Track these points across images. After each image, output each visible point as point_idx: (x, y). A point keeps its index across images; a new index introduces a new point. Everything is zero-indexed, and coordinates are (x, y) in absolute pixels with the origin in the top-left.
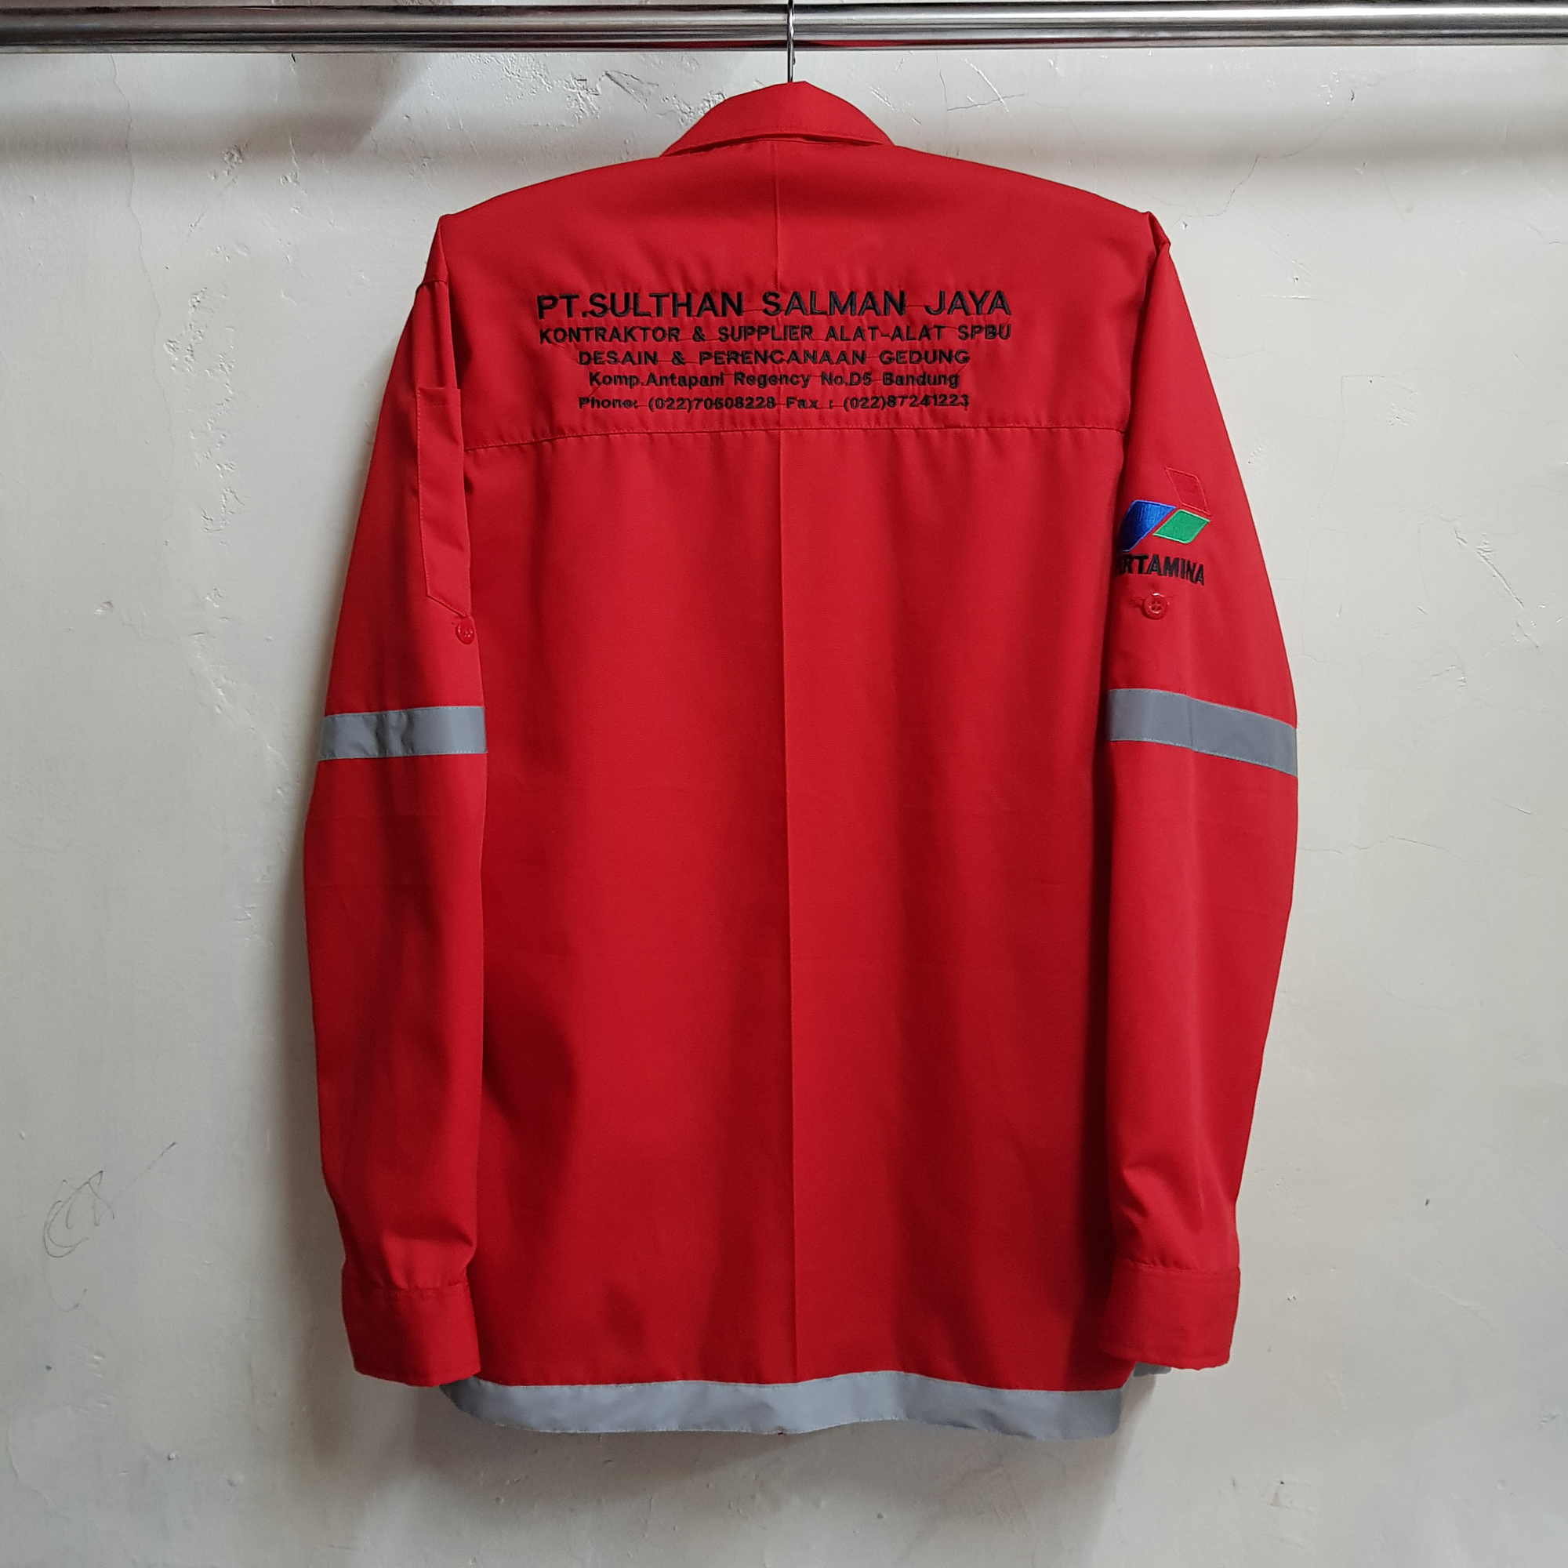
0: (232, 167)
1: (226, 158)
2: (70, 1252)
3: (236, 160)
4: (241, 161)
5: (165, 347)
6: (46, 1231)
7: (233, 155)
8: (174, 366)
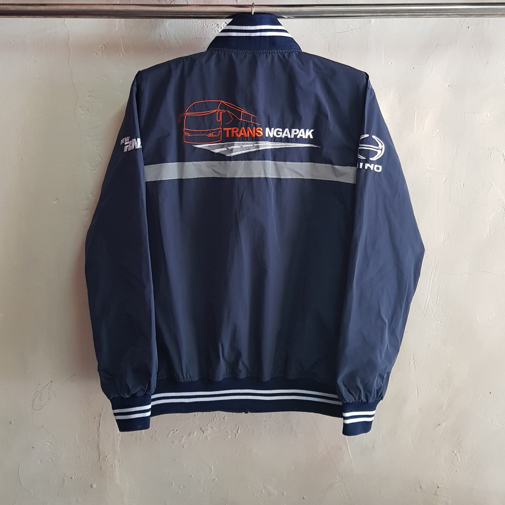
0: (102, 51)
1: (100, 49)
2: (41, 408)
3: (104, 49)
4: (105, 49)
5: (79, 109)
6: (33, 401)
7: (103, 47)
8: (82, 115)
